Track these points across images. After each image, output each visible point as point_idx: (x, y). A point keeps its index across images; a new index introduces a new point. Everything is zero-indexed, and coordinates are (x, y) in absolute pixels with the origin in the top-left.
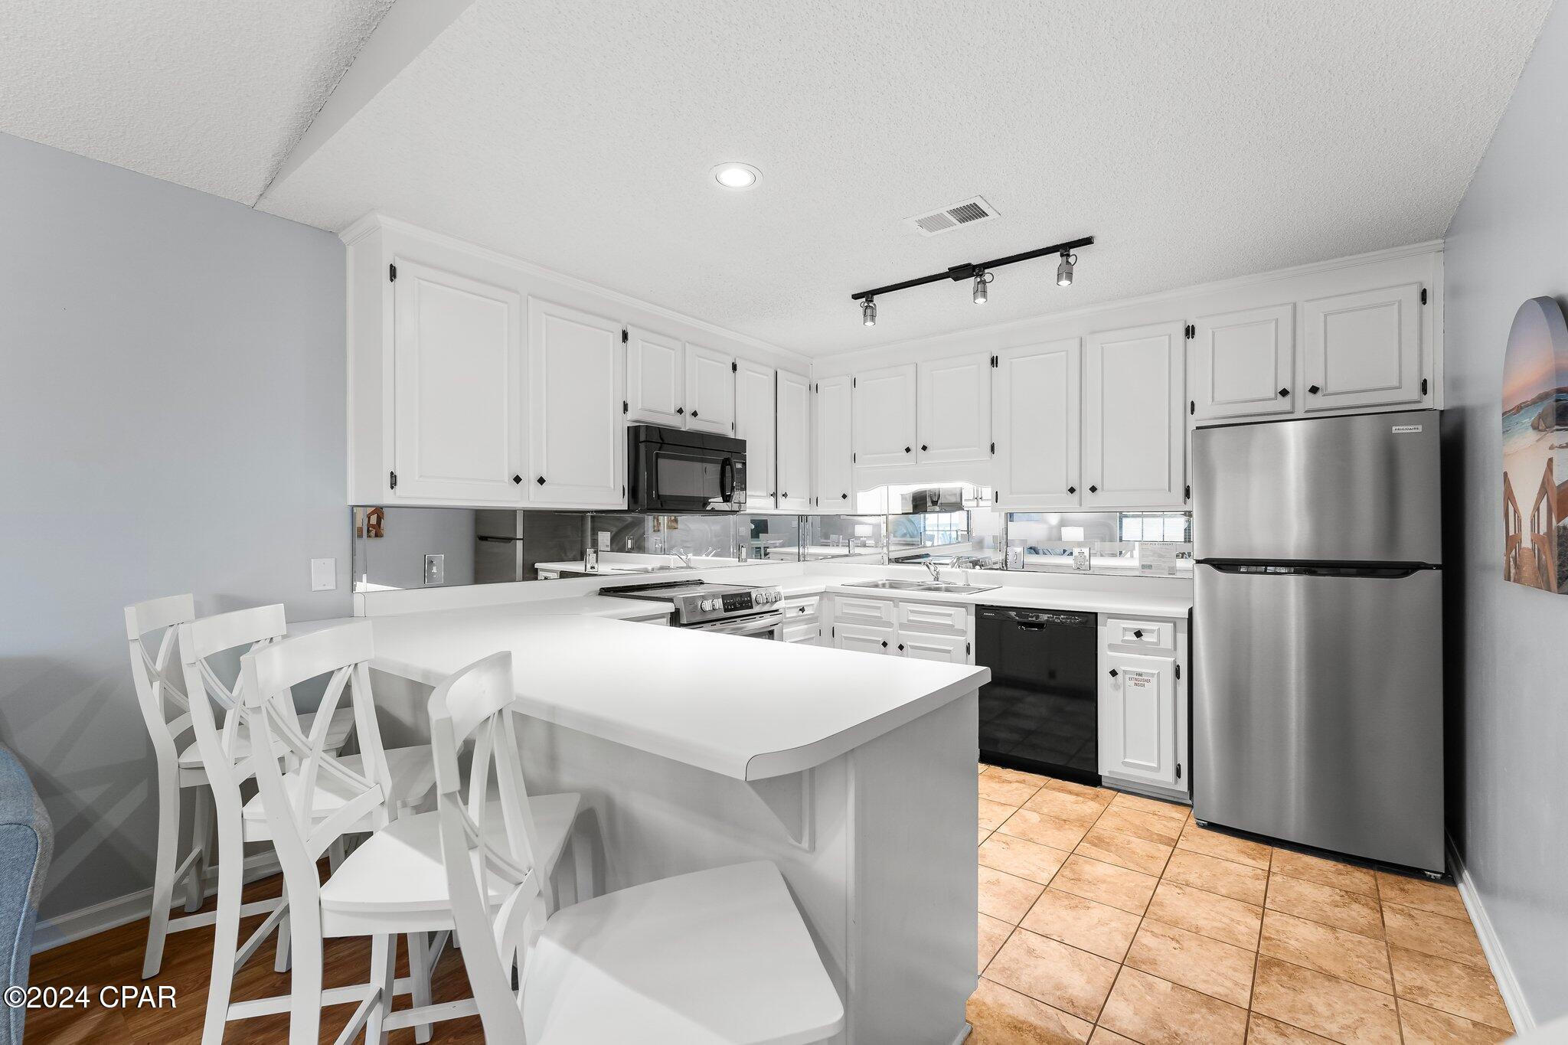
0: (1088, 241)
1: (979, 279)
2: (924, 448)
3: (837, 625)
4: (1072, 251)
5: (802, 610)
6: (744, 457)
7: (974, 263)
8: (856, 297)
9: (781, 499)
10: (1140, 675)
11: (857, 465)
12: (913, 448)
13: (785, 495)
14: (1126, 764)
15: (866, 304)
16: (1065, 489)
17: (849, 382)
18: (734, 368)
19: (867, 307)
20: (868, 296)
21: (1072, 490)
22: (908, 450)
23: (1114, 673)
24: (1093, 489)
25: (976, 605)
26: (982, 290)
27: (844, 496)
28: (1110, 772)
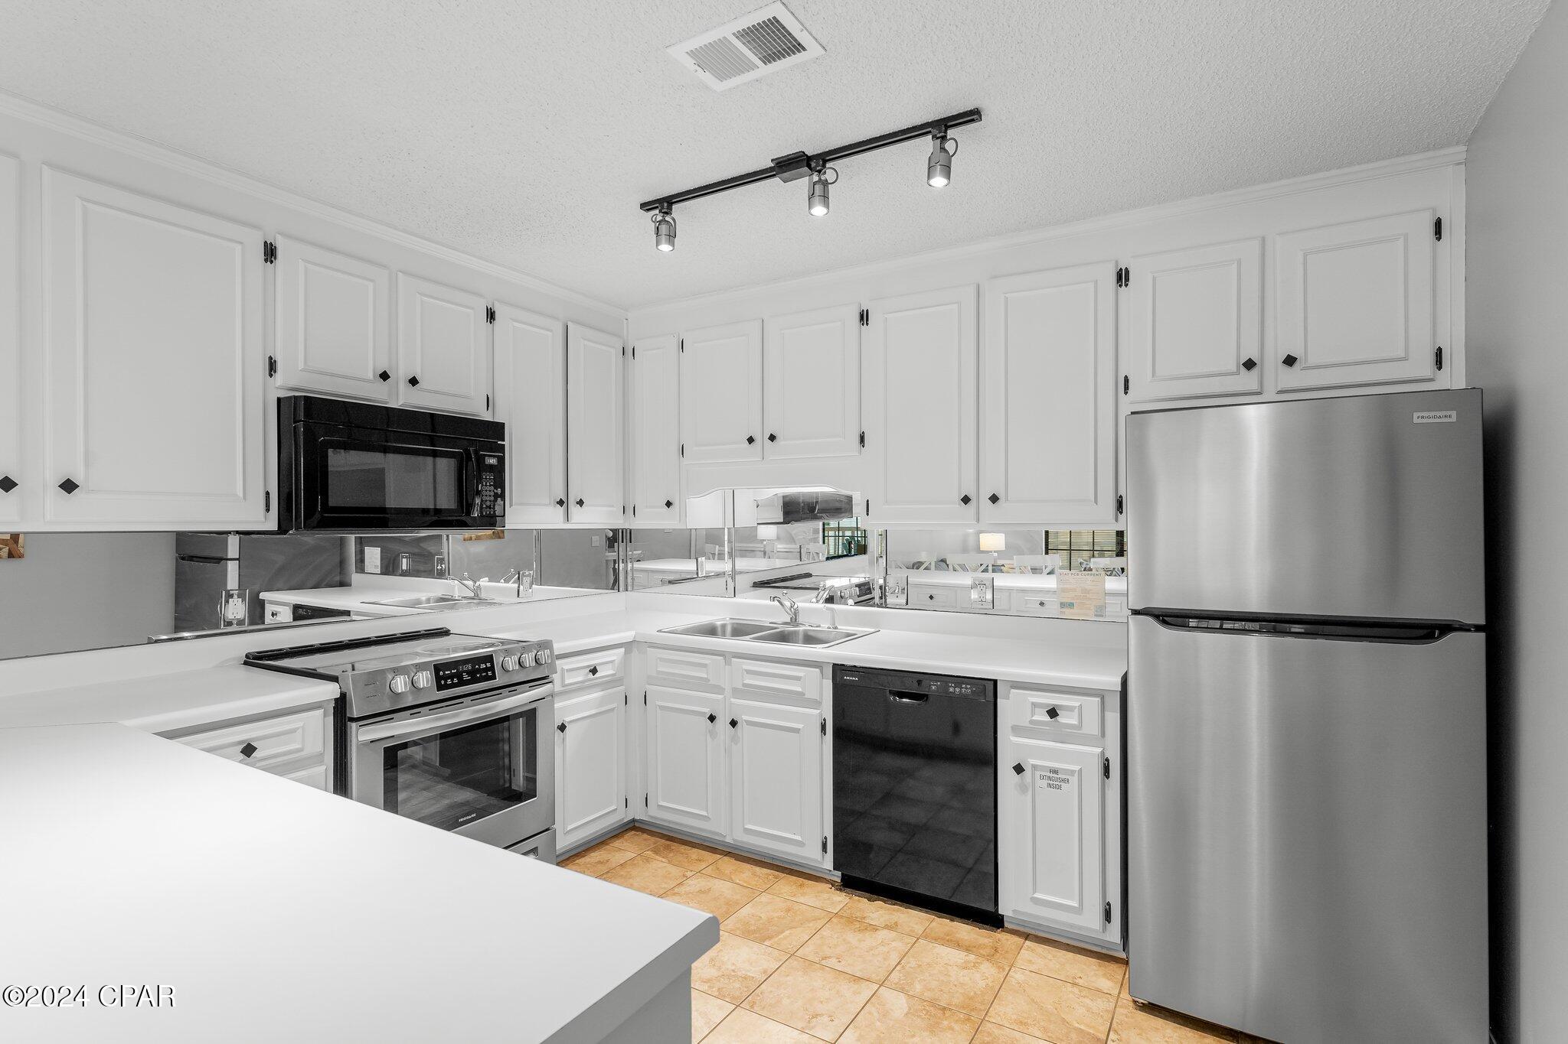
0: (971, 116)
1: (815, 178)
2: (772, 438)
3: (651, 689)
4: (951, 133)
5: (594, 671)
6: (502, 448)
7: (809, 153)
8: (646, 206)
9: (574, 509)
10: (1055, 772)
11: (685, 461)
12: (757, 437)
13: (581, 503)
14: (1036, 901)
15: (659, 218)
16: (957, 498)
17: (674, 344)
18: (491, 315)
19: (660, 222)
20: (665, 204)
21: (966, 500)
22: (751, 440)
23: (1019, 769)
24: (994, 499)
25: (834, 665)
26: (821, 193)
27: (669, 504)
28: (1014, 911)
